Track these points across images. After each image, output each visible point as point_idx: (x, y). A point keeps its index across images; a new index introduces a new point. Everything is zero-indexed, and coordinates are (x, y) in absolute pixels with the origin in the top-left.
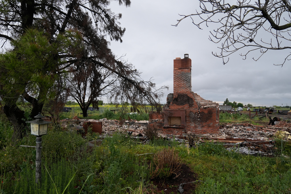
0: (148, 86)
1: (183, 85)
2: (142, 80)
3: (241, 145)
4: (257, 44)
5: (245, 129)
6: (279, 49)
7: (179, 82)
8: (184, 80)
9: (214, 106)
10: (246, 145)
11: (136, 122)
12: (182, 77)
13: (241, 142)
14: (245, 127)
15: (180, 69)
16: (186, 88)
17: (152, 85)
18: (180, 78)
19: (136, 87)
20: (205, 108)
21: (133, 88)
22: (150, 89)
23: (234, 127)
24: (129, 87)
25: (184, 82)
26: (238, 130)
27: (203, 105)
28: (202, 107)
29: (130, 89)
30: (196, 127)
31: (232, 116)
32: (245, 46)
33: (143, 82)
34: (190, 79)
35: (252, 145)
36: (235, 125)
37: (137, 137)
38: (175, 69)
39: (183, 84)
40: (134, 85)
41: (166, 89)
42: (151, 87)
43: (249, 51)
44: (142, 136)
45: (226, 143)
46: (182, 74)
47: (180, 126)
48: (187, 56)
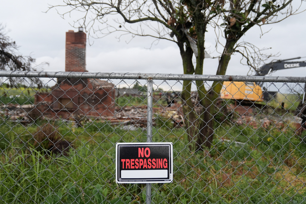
0: (27, 61)
1: (76, 63)
2: (20, 55)
3: (128, 124)
4: (127, 30)
5: (143, 112)
6: (143, 36)
7: (72, 59)
8: (78, 57)
9: (110, 86)
10: (133, 123)
11: (18, 106)
12: (75, 52)
13: (128, 121)
14: (143, 110)
15: (73, 43)
16: (80, 65)
17: (31, 60)
18: (73, 54)
19: (14, 61)
20: (100, 89)
21: (10, 62)
22: (29, 65)
23: (133, 110)
24: (6, 61)
25: (78, 59)
26: (136, 113)
27: (99, 86)
28: (97, 87)
29: (7, 63)
30: (89, 109)
31: (136, 100)
32: (117, 30)
33: (21, 57)
34: (84, 57)
35: (138, 123)
36: (133, 108)
37: (17, 121)
38: (68, 43)
39: (77, 61)
40: (12, 59)
41: (47, 65)
42: (30, 62)
43: (121, 35)
44: (24, 119)
45: (115, 122)
46: (75, 49)
47: (72, 108)
48: (81, 29)
